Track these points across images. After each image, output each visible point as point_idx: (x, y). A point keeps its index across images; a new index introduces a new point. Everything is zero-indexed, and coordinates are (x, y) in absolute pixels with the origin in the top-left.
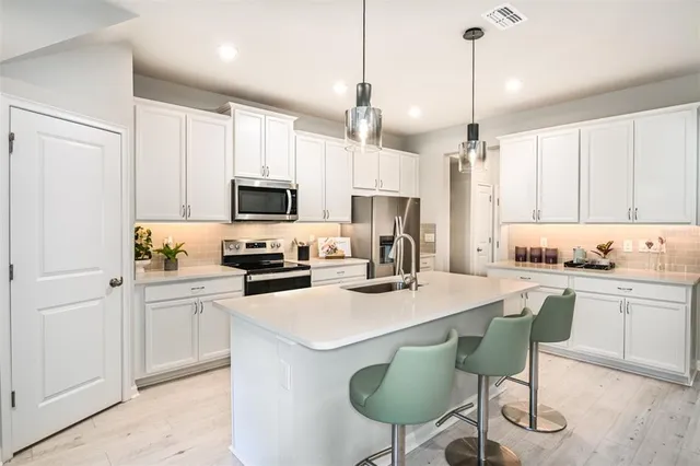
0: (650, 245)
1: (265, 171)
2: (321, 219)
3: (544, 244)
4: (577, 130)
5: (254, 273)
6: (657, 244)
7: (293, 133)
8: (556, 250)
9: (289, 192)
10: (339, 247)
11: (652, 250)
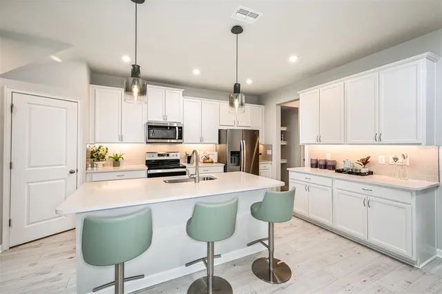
0: (396, 159)
1: (165, 117)
2: (199, 142)
3: (329, 157)
4: (342, 83)
5: (152, 169)
6: (401, 159)
7: (182, 98)
8: (335, 161)
9: (177, 128)
10: (210, 157)
11: (397, 163)
